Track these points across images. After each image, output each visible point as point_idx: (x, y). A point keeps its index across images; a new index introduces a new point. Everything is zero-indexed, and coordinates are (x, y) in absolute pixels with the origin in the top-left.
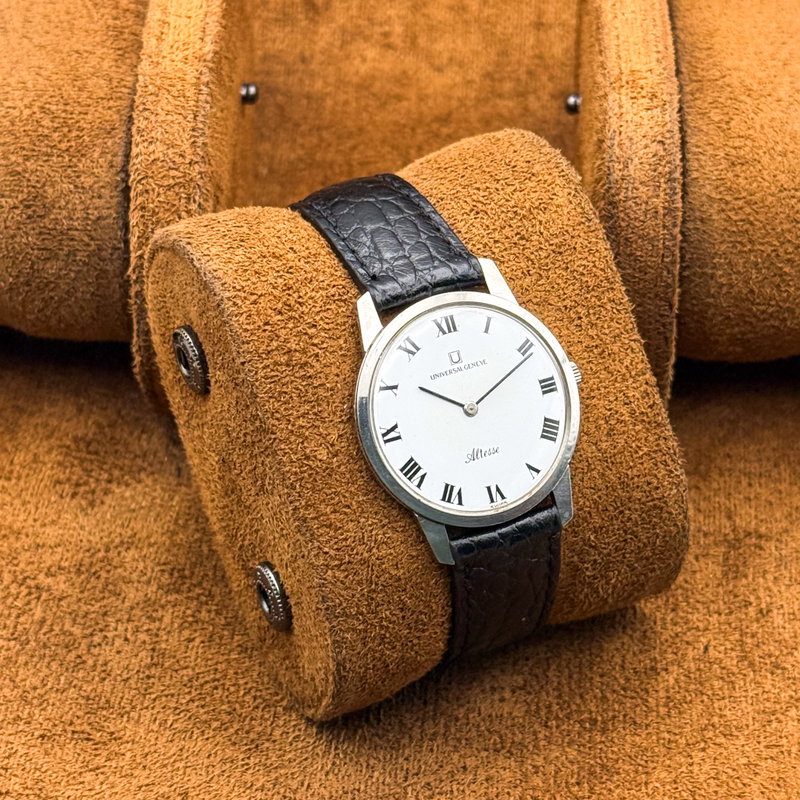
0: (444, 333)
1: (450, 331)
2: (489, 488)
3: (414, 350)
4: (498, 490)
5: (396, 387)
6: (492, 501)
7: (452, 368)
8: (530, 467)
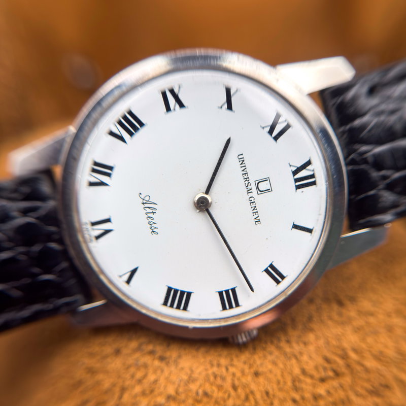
0: (295, 173)
1: (296, 180)
2: (108, 220)
3: (275, 133)
4: (107, 232)
5: (230, 107)
6: (94, 224)
7: (252, 181)
8: (133, 272)
